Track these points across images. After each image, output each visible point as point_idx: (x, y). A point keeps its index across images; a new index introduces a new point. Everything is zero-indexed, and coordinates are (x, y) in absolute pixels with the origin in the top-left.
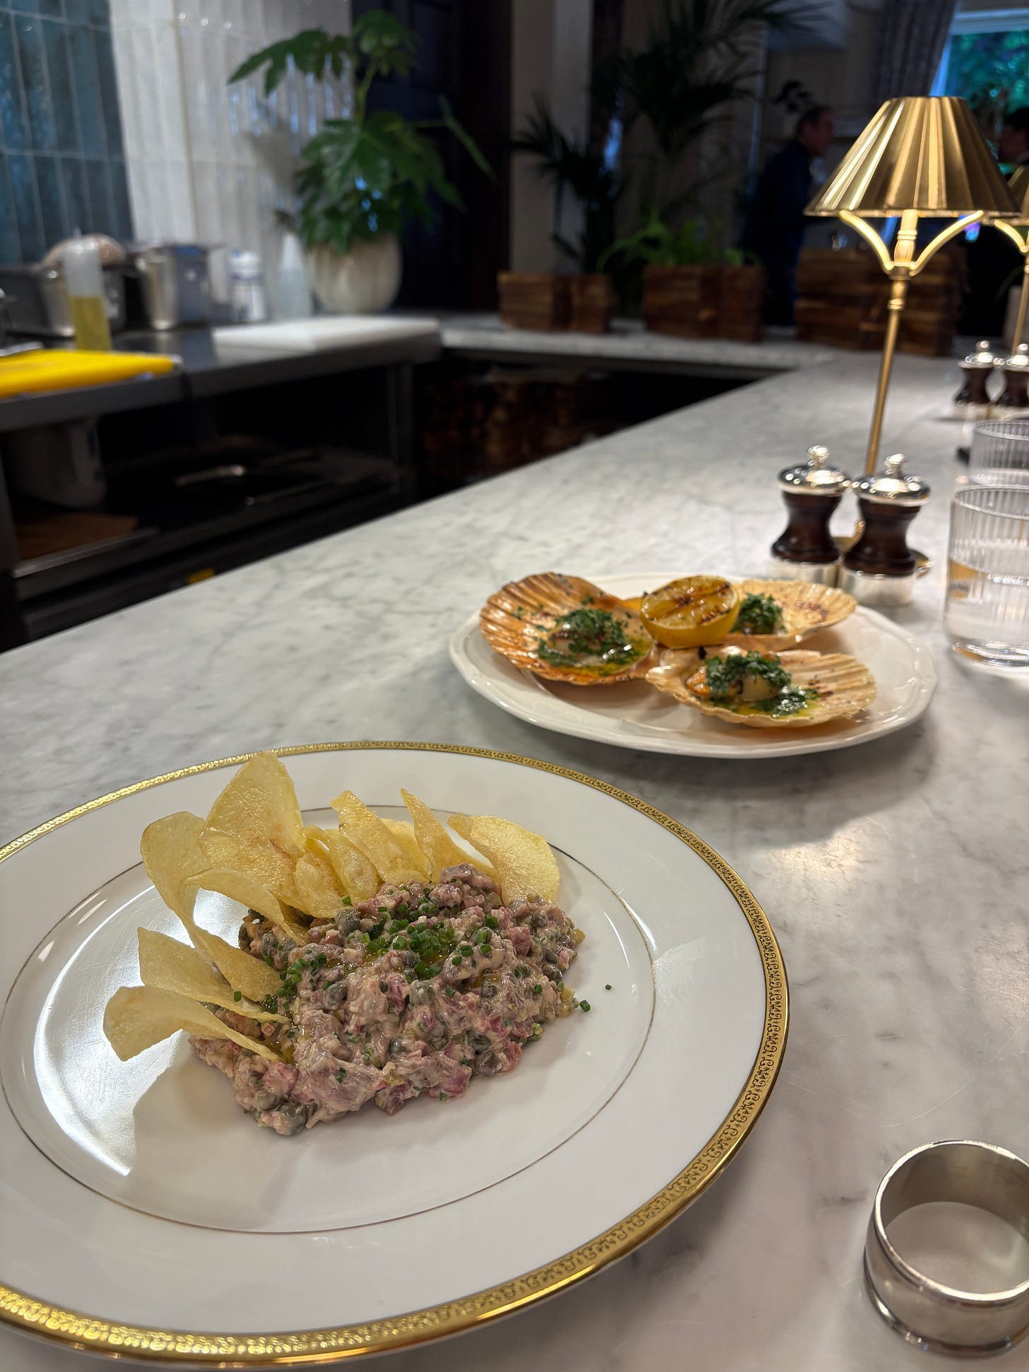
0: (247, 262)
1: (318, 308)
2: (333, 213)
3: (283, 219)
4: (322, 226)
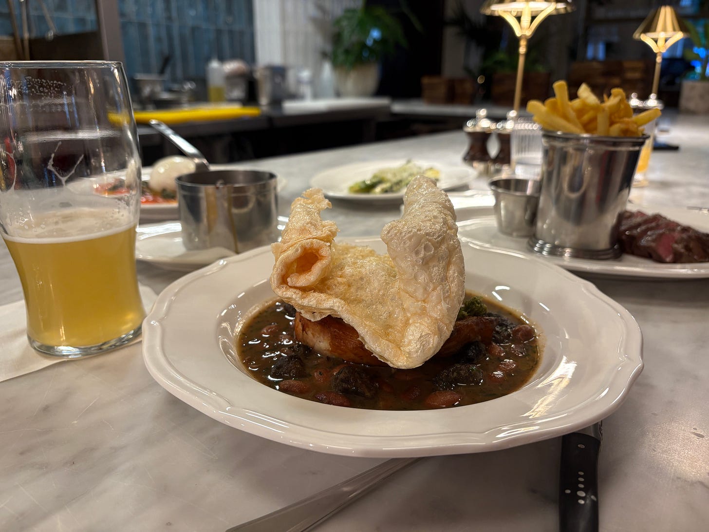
0: (306, 74)
1: (338, 94)
2: (347, 52)
3: (324, 55)
4: (341, 58)
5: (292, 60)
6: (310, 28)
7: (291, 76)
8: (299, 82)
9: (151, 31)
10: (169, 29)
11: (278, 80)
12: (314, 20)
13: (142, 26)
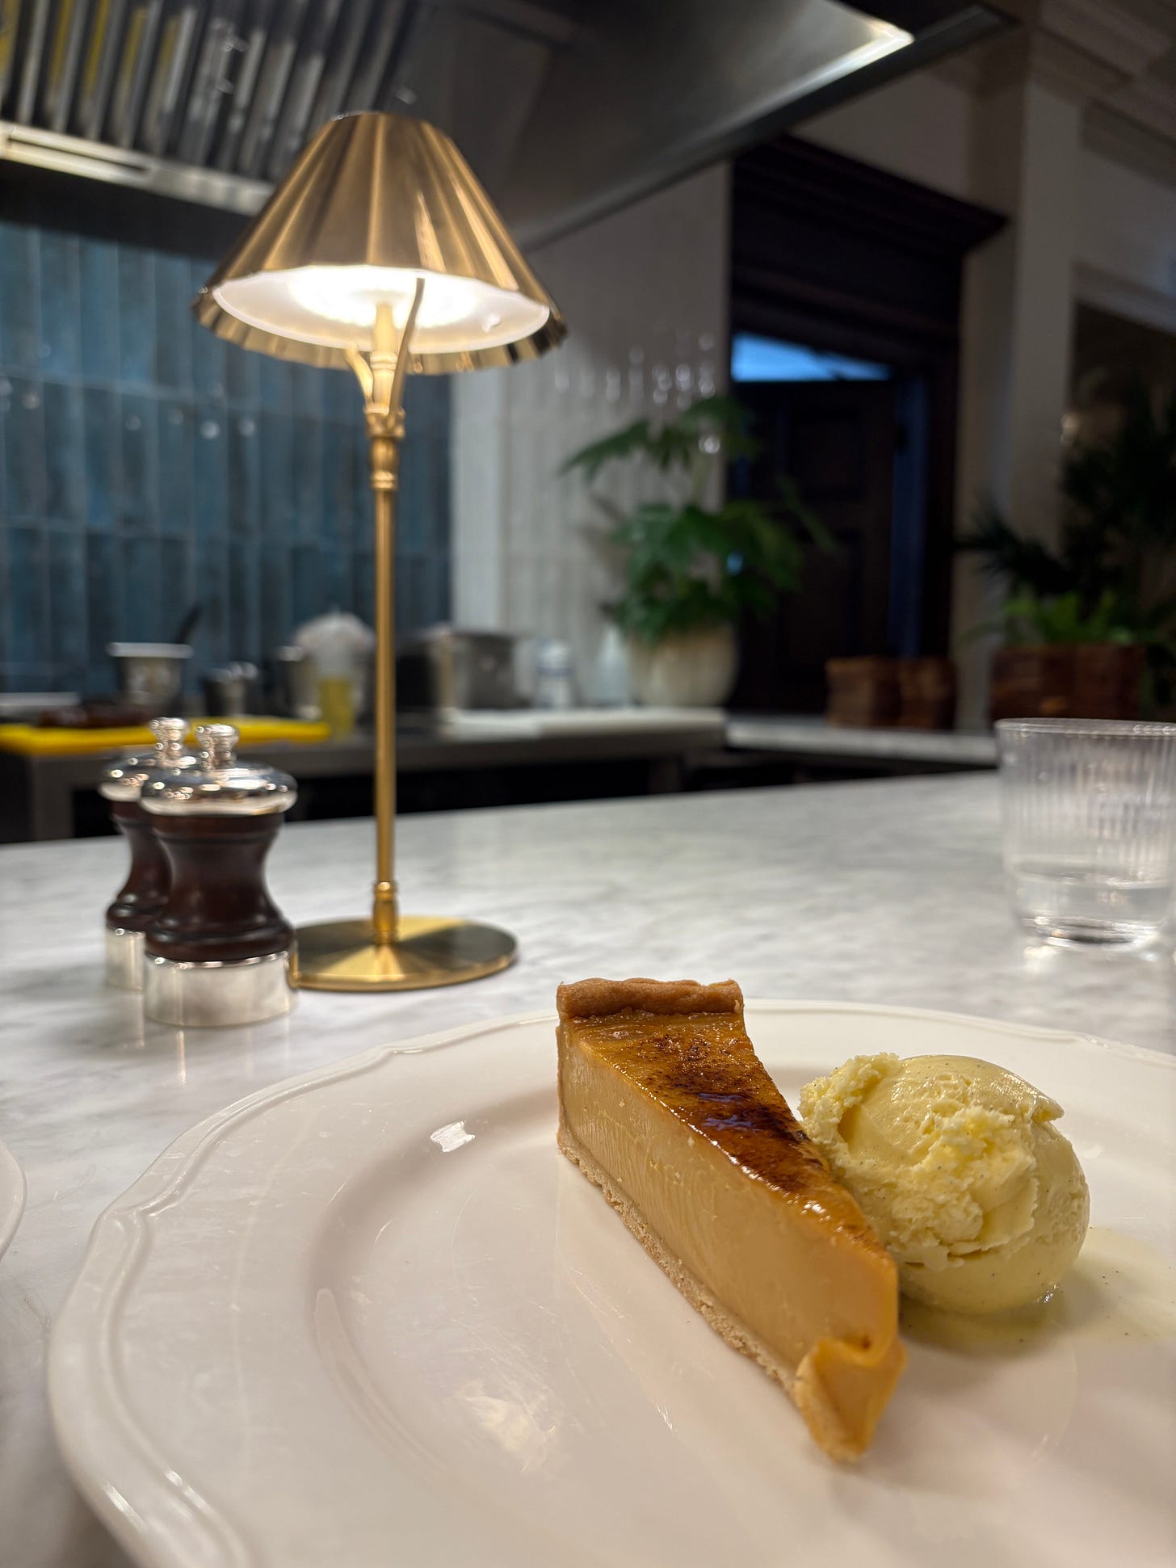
0: (555, 654)
5: (523, 621)
6: (578, 552)
7: (523, 655)
8: (541, 672)
9: (193, 556)
10: (235, 553)
11: (488, 664)
12: (589, 534)
13: (172, 544)
